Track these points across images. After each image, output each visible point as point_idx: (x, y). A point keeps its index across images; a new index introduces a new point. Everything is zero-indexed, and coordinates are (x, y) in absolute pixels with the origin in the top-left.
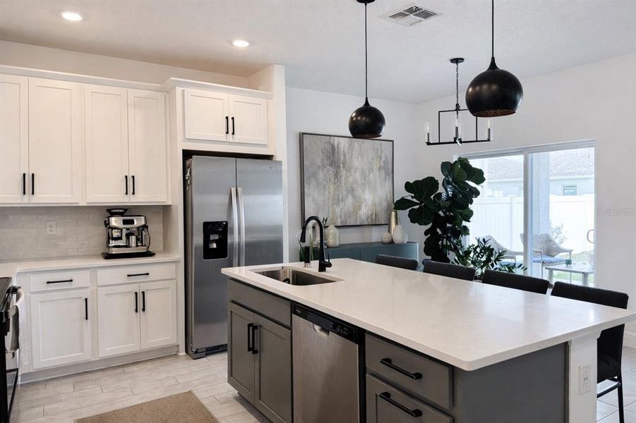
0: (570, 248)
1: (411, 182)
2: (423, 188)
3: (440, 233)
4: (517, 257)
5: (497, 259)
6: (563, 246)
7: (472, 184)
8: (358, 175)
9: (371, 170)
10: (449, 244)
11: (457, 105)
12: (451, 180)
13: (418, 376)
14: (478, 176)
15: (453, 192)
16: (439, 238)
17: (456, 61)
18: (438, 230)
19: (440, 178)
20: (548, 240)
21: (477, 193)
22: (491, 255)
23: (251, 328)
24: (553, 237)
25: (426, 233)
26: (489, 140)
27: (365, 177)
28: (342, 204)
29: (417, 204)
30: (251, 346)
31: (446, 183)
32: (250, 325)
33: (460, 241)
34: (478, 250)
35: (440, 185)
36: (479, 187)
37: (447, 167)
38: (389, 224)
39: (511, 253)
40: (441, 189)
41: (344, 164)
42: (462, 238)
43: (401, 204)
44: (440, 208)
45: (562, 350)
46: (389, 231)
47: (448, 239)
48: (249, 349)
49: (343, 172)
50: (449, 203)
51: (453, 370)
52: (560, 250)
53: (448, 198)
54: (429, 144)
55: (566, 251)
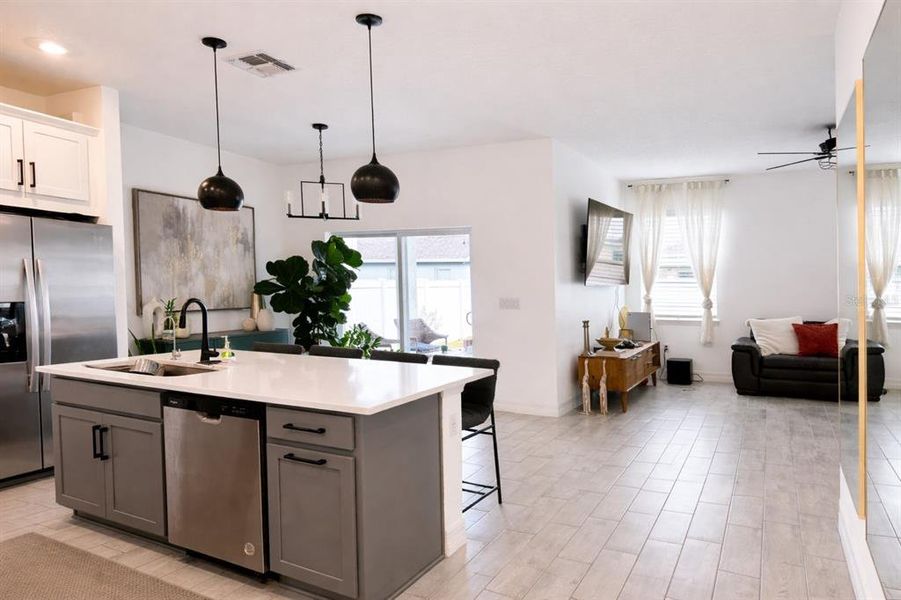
0: (445, 334)
1: (274, 261)
2: (288, 270)
3: (310, 322)
4: (392, 345)
5: (374, 345)
6: (438, 332)
7: (349, 268)
8: (210, 250)
9: (226, 243)
10: (321, 332)
11: (322, 178)
12: (324, 262)
13: (322, 431)
14: (355, 258)
15: (327, 275)
16: (310, 327)
17: (320, 127)
18: (309, 319)
19: (310, 258)
20: (423, 325)
21: (354, 277)
22: (368, 340)
23: (98, 432)
24: (428, 322)
25: (295, 324)
26: (358, 218)
27: (219, 252)
28: (190, 284)
29: (282, 289)
30: (98, 451)
31: (318, 265)
32: (95, 428)
33: (335, 330)
34: (355, 337)
35: (311, 267)
36: (355, 271)
37: (318, 246)
38: (250, 307)
39: (386, 341)
40: (311, 273)
41: (192, 235)
42: (338, 326)
43: (261, 288)
44: (311, 294)
45: (436, 399)
46: (252, 316)
47: (320, 327)
48: (96, 456)
49: (191, 246)
50: (321, 289)
51: (353, 417)
52: (435, 337)
53: (321, 282)
54: (290, 216)
55: (441, 337)
